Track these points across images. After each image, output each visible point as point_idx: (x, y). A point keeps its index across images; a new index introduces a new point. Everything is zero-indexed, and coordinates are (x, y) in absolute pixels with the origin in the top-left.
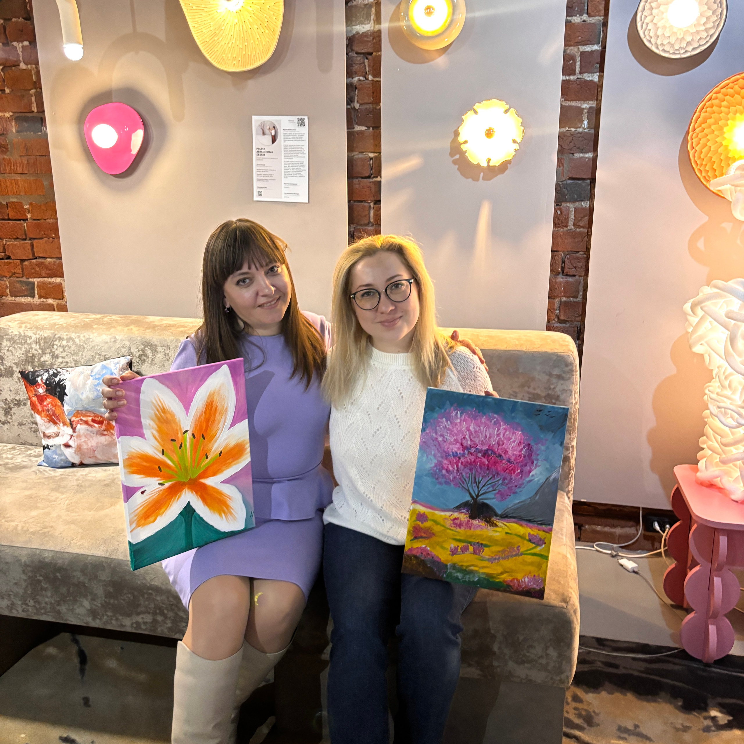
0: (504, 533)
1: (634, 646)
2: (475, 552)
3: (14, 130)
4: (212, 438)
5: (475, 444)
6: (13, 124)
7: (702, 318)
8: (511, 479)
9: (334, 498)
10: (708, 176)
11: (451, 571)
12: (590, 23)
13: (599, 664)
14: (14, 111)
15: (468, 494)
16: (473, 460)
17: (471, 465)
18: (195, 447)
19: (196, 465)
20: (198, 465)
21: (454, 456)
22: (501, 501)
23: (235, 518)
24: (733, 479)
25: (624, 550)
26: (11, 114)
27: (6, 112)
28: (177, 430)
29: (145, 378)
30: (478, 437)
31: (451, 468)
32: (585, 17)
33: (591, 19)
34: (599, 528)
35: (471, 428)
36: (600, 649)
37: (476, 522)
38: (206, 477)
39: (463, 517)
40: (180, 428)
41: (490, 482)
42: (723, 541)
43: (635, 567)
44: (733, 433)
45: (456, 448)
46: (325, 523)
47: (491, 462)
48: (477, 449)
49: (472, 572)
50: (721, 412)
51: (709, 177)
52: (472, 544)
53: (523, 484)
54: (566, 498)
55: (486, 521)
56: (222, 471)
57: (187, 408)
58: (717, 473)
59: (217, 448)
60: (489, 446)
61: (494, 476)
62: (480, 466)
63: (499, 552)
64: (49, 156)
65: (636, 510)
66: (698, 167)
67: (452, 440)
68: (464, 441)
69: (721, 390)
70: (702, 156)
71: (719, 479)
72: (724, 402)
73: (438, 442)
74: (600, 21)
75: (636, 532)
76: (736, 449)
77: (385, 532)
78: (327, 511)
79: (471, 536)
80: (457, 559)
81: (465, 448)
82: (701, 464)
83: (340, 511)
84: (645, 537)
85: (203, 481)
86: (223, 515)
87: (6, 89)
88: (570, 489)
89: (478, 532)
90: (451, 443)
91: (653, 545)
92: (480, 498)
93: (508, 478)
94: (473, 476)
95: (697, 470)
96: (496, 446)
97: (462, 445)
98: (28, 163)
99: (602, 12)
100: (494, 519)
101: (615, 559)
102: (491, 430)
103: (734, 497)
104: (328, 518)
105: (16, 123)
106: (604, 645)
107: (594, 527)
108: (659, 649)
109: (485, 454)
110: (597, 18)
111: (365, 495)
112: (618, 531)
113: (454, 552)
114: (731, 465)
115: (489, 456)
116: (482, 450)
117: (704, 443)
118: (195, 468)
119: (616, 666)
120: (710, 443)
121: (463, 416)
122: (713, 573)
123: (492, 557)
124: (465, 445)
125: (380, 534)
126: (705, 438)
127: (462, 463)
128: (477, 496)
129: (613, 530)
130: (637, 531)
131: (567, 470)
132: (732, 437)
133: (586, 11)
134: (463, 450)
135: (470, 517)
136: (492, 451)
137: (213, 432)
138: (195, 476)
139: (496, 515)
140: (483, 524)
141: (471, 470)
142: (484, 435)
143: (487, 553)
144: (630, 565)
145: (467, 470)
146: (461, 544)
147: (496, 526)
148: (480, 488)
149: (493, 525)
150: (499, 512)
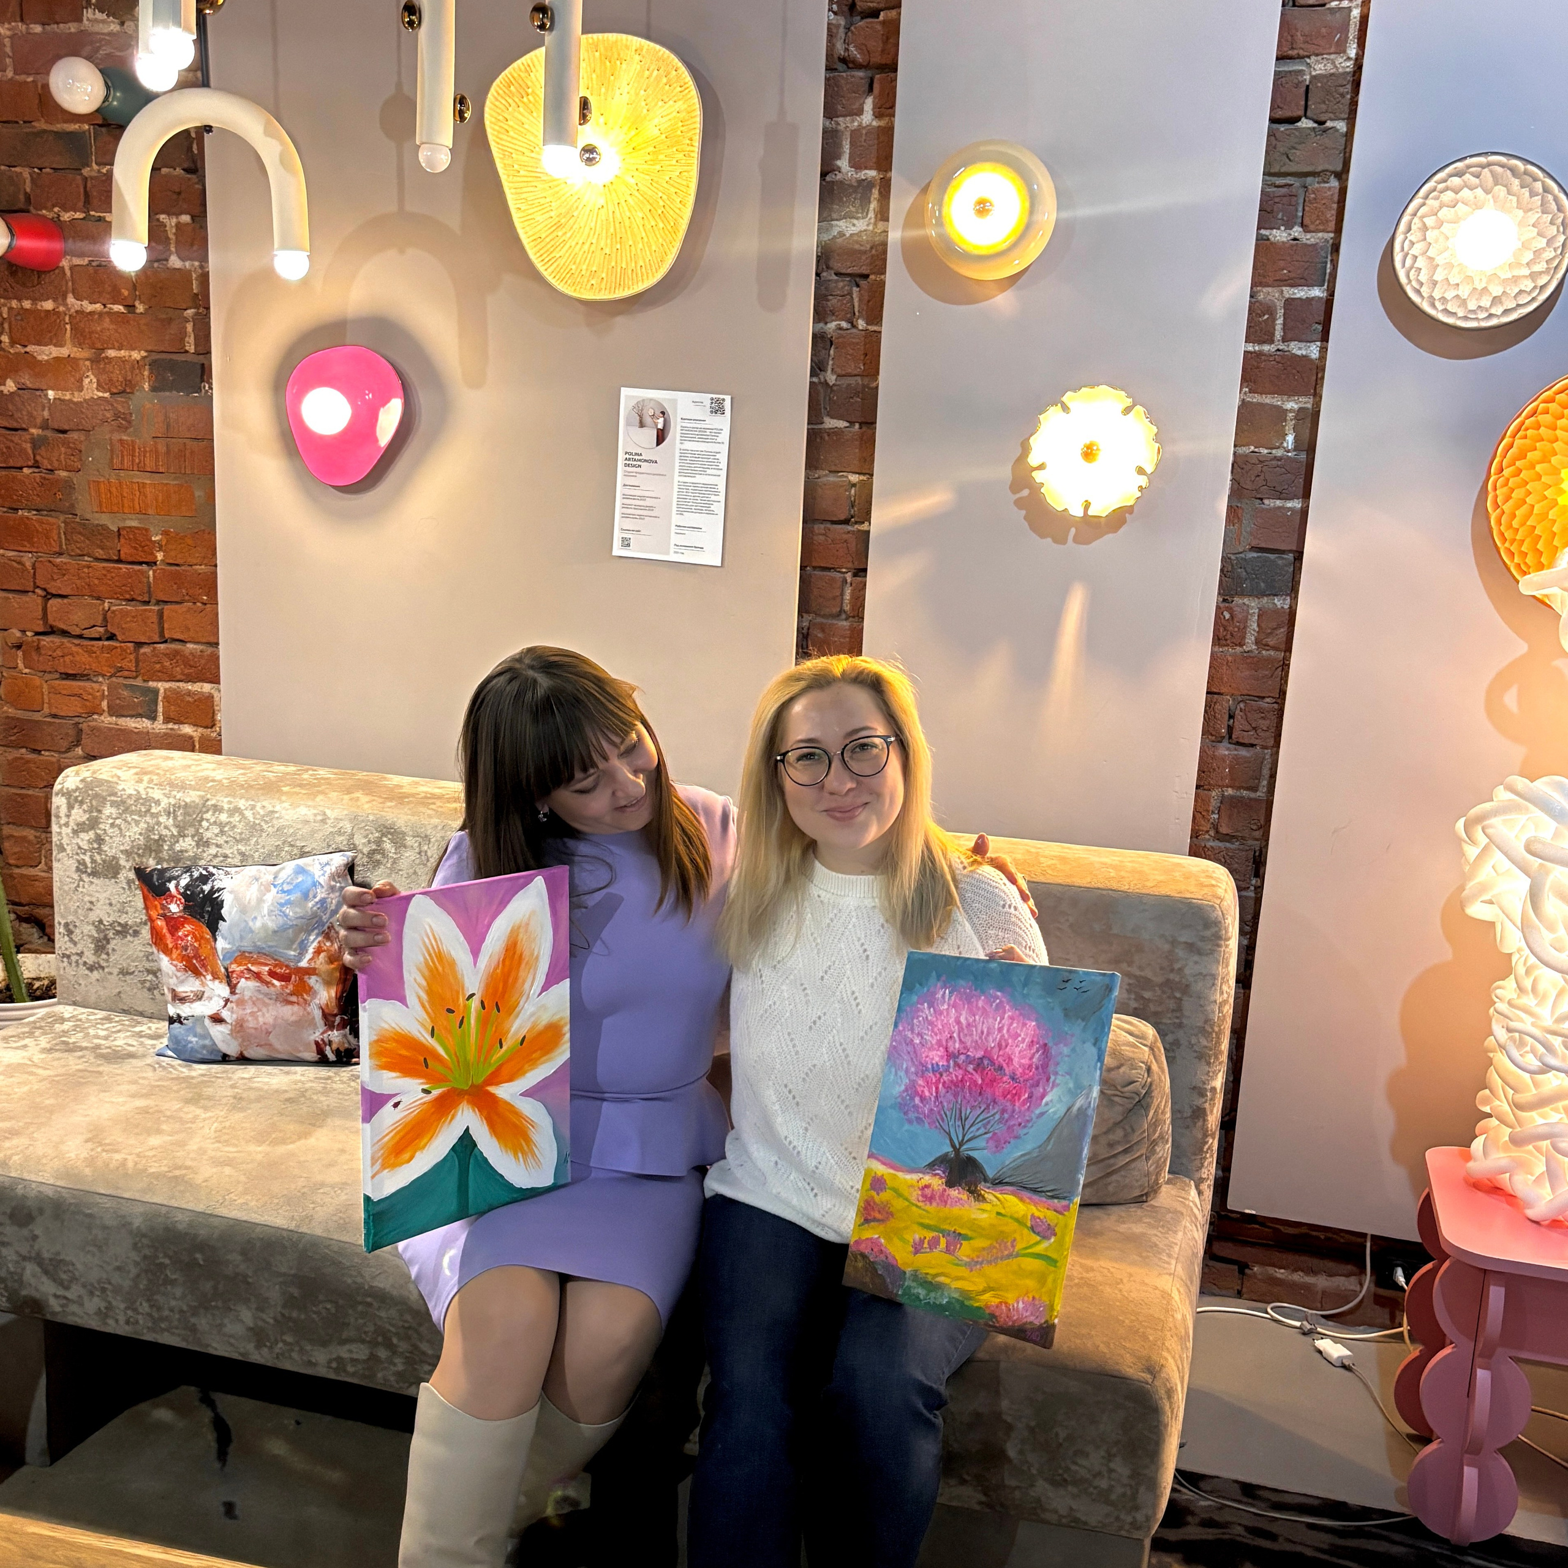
0: (994, 1214)
1: (1316, 1502)
2: (948, 1251)
3: (146, 386)
4: (512, 1010)
5: (966, 1047)
6: (146, 373)
7: (1485, 849)
8: (1014, 1111)
9: (728, 1147)
10: (1526, 563)
11: (911, 1283)
12: (1306, 244)
13: (1239, 1530)
14: (150, 348)
15: (948, 1142)
16: (960, 1077)
17: (956, 1086)
18: (484, 1022)
19: (482, 1059)
20: (486, 1059)
21: (933, 1072)
22: (995, 1152)
23: (538, 1163)
24: (1534, 1178)
25: (1330, 1323)
26: (143, 353)
27: (133, 349)
28: (458, 993)
29: (413, 895)
30: (971, 1034)
31: (926, 1093)
32: (1297, 231)
33: (1309, 236)
34: (1281, 1273)
35: (963, 1019)
36: (1246, 1504)
37: (954, 1193)
38: (497, 1084)
39: (936, 1182)
40: (463, 989)
41: (981, 1117)
42: (1496, 1295)
43: (1347, 1357)
44: (1536, 1084)
45: (937, 1057)
46: (708, 1194)
47: (987, 1080)
48: (968, 1056)
49: (939, 1287)
50: (1512, 1039)
51: (1529, 567)
53: (1032, 1120)
54: (1193, 1192)
55: (969, 1191)
56: (526, 1072)
57: (475, 952)
58: (1504, 1163)
59: (520, 1027)
60: (986, 1050)
61: (988, 1107)
62: (970, 1088)
63: (984, 1249)
64: (212, 440)
65: (1359, 1240)
66: (1507, 545)
67: (933, 1041)
68: (950, 1043)
69: (1519, 997)
70: (1515, 523)
71: (1508, 1175)
72: (1522, 1021)
74: (1326, 241)
75: (1358, 1288)
76: (1543, 1116)
77: (817, 1215)
78: (713, 1171)
79: (946, 1219)
80: (920, 1261)
81: (950, 1056)
82: (1477, 1144)
83: (738, 1173)
84: (1379, 1300)
85: (492, 1089)
86: (520, 1155)
87: (137, 304)
88: (1205, 1176)
90: (931, 1048)
91: (1393, 1318)
92: (965, 1147)
93: (1010, 1109)
94: (958, 1106)
95: (1468, 1157)
96: (996, 1050)
97: (946, 1049)
98: (168, 452)
99: (1332, 225)
100: (981, 1187)
101: (1308, 1339)
102: (991, 1020)
103: (1531, 1213)
104: (714, 1185)
105: (151, 373)
106: (1255, 1497)
107: (1271, 1270)
108: (1366, 1513)
109: (979, 1065)
110: (1320, 235)
111: (786, 1143)
112: (1321, 1282)
113: (917, 1248)
114: (1530, 1147)
115: (984, 1069)
116: (974, 1059)
117: (1486, 1101)
118: (481, 1065)
119: (1272, 1537)
120: (1497, 1103)
121: (954, 999)
122: (1478, 1360)
123: (973, 1259)
124: (951, 1049)
125: (809, 1218)
126: (1487, 1091)
127: (944, 1084)
128: (961, 1144)
129: (1309, 1279)
130: (1361, 1285)
131: (1200, 1136)
132: (1534, 1092)
133: (1300, 220)
134: (948, 1061)
135: (947, 1184)
136: (990, 1059)
137: (514, 999)
138: (479, 1080)
139: (986, 1179)
140: (964, 1196)
141: (956, 1095)
142: (979, 1030)
143: (965, 1251)
144: (1335, 1350)
145: (950, 1096)
146: (930, 1235)
147: (984, 1200)
148: (967, 1127)
149: (980, 1198)
150: (990, 1173)
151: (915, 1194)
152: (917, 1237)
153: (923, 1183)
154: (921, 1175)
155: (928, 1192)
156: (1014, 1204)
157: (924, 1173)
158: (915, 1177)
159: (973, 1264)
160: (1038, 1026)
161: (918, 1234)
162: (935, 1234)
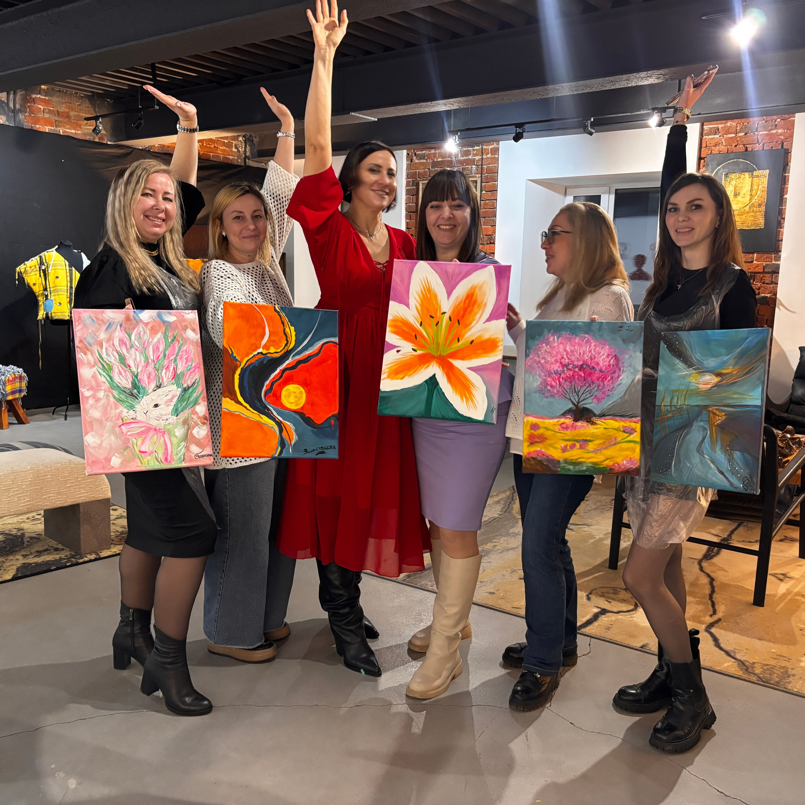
0: (602, 429)
2: (581, 447)
5: (572, 361)
8: (604, 385)
11: (564, 465)
15: (571, 403)
16: (571, 374)
17: (570, 379)
21: (556, 374)
22: (597, 404)
30: (574, 355)
31: (554, 383)
35: (568, 349)
37: (579, 424)
39: (568, 421)
41: (587, 390)
45: (556, 367)
47: (587, 374)
48: (574, 365)
49: (580, 463)
52: (578, 441)
53: (614, 387)
55: (587, 422)
60: (584, 361)
61: (590, 385)
62: (578, 378)
63: (600, 444)
67: (553, 360)
68: (563, 360)
73: (541, 364)
79: (576, 435)
80: (567, 455)
81: (563, 366)
89: (582, 431)
90: (552, 364)
92: (580, 404)
93: (602, 385)
94: (573, 387)
96: (590, 360)
97: (561, 363)
100: (594, 419)
102: (584, 348)
109: (581, 368)
113: (564, 450)
115: (584, 369)
116: (578, 366)
121: (560, 340)
123: (595, 449)
124: (564, 363)
127: (563, 378)
128: (578, 402)
134: (563, 368)
135: (574, 420)
136: (586, 365)
139: (595, 415)
140: (585, 424)
141: (571, 382)
142: (578, 353)
143: (591, 446)
145: (567, 383)
146: (569, 443)
147: (596, 424)
148: (580, 396)
149: (593, 423)
150: (597, 412)
151: (557, 428)
152: (562, 445)
153: (560, 422)
154: (558, 419)
155: (563, 425)
156: (612, 423)
157: (560, 418)
158: (556, 420)
159: (596, 451)
160: (610, 348)
161: (563, 444)
162: (573, 442)
